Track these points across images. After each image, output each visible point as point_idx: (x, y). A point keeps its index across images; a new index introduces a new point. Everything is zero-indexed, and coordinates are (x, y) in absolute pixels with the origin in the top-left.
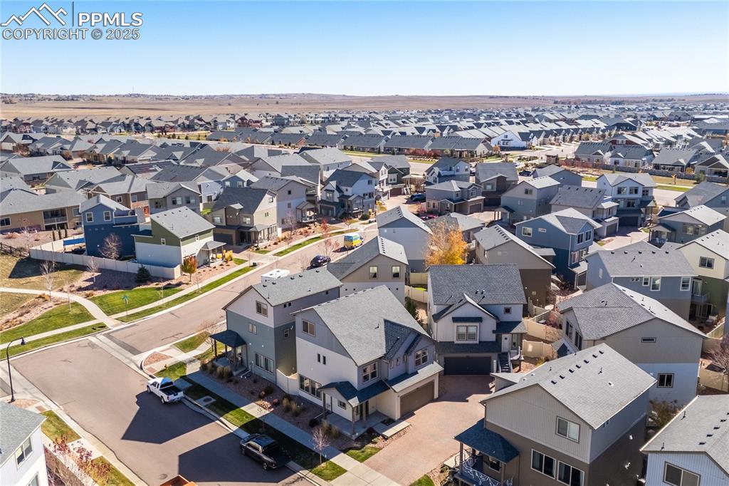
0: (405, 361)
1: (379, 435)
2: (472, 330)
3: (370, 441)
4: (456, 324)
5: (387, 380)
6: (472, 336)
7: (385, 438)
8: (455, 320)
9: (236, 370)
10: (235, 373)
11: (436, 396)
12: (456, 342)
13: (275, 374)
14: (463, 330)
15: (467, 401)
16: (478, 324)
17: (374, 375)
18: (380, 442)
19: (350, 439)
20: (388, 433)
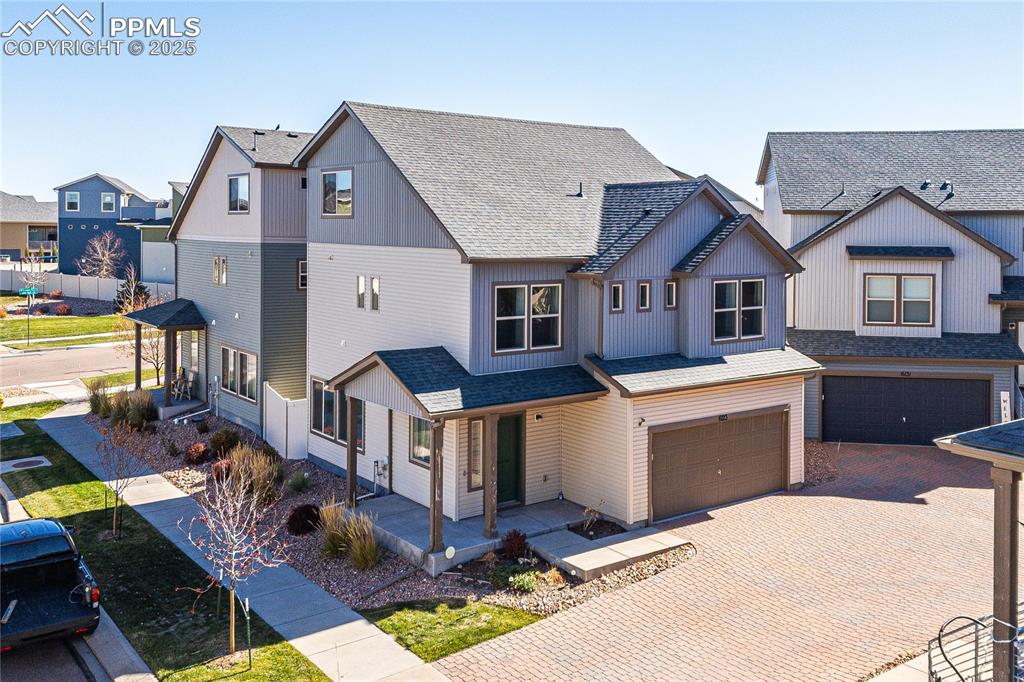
0: (675, 307)
1: (544, 565)
2: (917, 290)
3: (501, 585)
4: (861, 267)
5: (596, 359)
6: (918, 312)
7: (572, 579)
8: (856, 252)
9: (169, 404)
10: (161, 411)
11: (796, 473)
12: (862, 331)
13: (258, 399)
14: (883, 290)
15: (922, 502)
16: (935, 267)
17: (544, 332)
18: (544, 587)
19: (417, 571)
20: (585, 561)
